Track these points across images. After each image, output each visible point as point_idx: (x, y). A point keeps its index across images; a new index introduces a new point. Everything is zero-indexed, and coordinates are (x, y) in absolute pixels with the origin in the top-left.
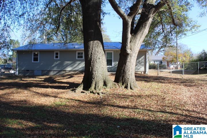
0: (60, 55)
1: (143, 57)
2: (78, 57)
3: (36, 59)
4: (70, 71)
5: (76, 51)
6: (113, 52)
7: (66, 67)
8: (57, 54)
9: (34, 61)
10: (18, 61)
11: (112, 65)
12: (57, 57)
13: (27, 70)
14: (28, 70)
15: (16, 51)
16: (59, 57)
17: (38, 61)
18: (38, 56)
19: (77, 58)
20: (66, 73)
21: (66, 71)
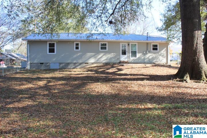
0: (80, 46)
1: (164, 49)
2: (102, 48)
3: (52, 51)
4: (93, 63)
5: (99, 42)
6: (137, 44)
7: (89, 59)
8: (77, 44)
9: (49, 52)
10: (29, 53)
11: (136, 57)
12: (77, 48)
13: (41, 63)
14: (43, 63)
15: (27, 41)
16: (79, 48)
17: (54, 52)
18: (54, 47)
19: (100, 50)
20: (88, 65)
21: (88, 63)
